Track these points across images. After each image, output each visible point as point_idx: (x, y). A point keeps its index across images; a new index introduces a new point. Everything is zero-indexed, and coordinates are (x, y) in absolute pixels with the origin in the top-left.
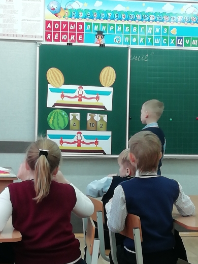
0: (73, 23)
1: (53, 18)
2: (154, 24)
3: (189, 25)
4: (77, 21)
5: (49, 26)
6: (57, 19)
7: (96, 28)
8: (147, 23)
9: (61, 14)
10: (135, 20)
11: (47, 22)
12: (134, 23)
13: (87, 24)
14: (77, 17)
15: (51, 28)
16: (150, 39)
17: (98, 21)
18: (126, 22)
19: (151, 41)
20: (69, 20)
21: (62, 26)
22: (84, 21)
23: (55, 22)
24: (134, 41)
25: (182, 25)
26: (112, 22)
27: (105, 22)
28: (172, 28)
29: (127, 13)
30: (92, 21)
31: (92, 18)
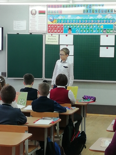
0: (59, 25)
2: (93, 24)
3: (109, 24)
4: (60, 24)
5: (49, 27)
6: (52, 24)
7: (68, 27)
8: (90, 24)
9: (54, 21)
10: (85, 23)
11: (49, 25)
12: (84, 24)
13: (65, 25)
16: (91, 30)
17: (69, 24)
18: (81, 24)
19: (92, 31)
20: (58, 24)
21: (55, 27)
22: (63, 24)
23: (52, 25)
24: (84, 32)
25: (106, 24)
26: (75, 24)
27: (72, 24)
28: (101, 25)
29: (81, 20)
30: (66, 24)
31: (67, 22)
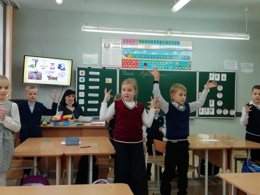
0: (134, 60)
1: (126, 58)
2: (169, 60)
3: (184, 60)
8: (166, 60)
9: (129, 56)
11: (123, 60)
12: (160, 60)
13: (140, 60)
14: (136, 58)
15: (124, 62)
17: (145, 59)
19: (168, 67)
21: (129, 62)
22: (139, 59)
23: (126, 60)
24: (160, 68)
25: (181, 60)
26: (151, 59)
27: (148, 59)
28: (176, 62)
29: (157, 55)
30: (142, 59)
31: (142, 58)
